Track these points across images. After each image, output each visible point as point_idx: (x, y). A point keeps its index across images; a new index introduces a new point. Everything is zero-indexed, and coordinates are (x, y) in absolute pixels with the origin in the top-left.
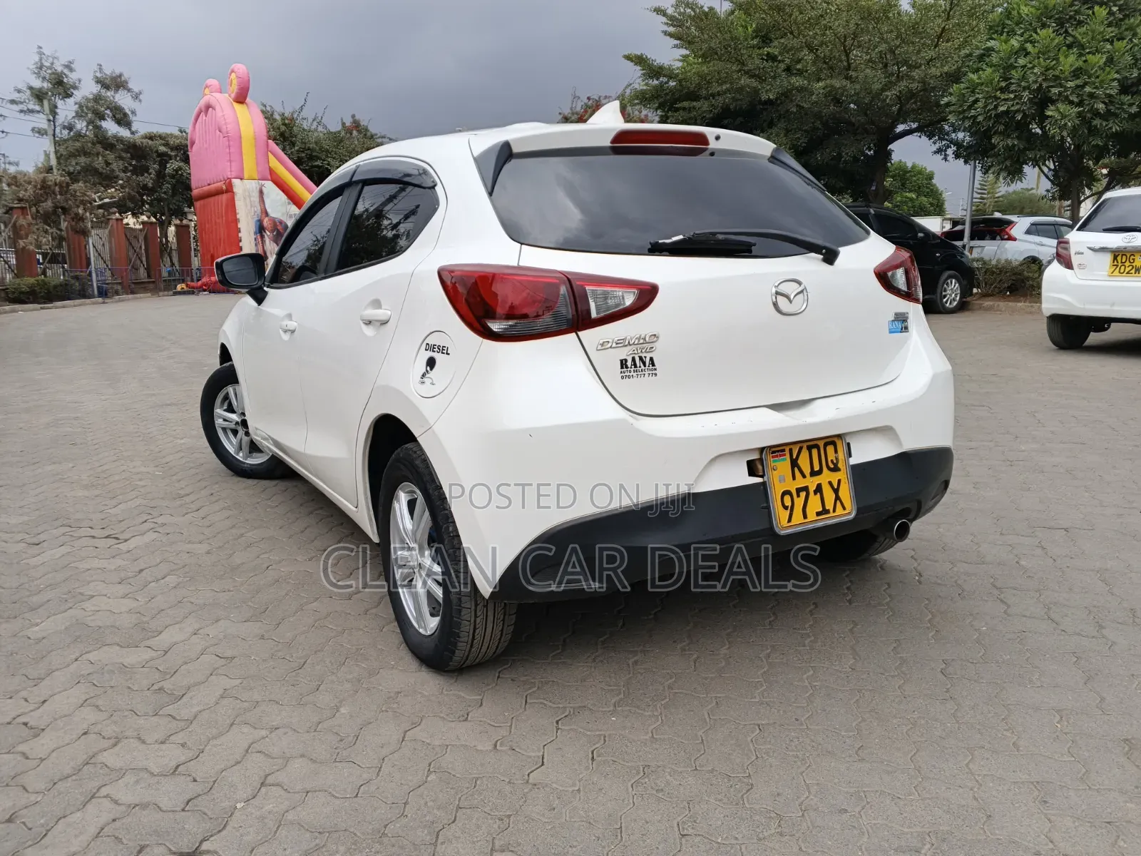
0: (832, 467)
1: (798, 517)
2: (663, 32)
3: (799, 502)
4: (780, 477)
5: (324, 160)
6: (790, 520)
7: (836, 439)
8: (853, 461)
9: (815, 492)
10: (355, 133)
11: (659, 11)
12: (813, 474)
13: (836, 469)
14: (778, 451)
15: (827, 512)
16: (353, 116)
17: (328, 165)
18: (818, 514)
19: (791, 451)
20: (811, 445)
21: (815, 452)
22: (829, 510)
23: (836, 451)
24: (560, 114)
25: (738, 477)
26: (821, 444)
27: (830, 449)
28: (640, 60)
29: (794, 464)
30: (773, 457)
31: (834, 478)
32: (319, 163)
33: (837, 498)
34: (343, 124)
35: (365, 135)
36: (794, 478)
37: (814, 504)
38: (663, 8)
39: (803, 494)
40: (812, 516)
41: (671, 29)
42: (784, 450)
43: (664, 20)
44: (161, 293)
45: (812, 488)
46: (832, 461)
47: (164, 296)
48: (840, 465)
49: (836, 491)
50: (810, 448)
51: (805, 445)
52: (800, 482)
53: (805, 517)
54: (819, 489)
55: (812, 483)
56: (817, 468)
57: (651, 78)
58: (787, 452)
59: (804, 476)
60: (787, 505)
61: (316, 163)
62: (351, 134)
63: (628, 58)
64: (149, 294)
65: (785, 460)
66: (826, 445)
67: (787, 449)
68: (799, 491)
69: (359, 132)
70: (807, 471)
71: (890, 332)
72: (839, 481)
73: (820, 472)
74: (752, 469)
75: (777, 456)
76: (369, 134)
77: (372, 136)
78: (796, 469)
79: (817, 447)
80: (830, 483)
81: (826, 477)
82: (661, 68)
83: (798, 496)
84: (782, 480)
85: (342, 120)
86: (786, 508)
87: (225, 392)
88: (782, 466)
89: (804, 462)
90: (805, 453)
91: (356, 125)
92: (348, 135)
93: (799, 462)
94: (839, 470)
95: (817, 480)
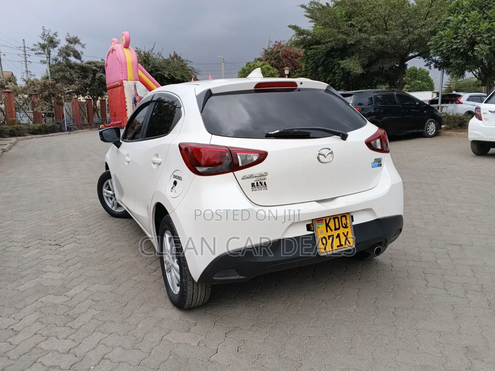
0: (345, 226)
1: (329, 248)
2: (304, 15)
3: (330, 242)
4: (321, 231)
5: (162, 71)
6: (325, 250)
7: (346, 215)
8: (354, 223)
9: (337, 237)
10: (175, 59)
11: (303, 6)
12: (336, 229)
13: (346, 227)
14: (320, 220)
15: (342, 245)
16: (174, 52)
17: (164, 73)
18: (338, 246)
19: (326, 220)
20: (335, 217)
21: (336, 220)
22: (343, 245)
23: (346, 220)
24: (263, 49)
25: (303, 231)
26: (340, 217)
27: (344, 219)
28: (295, 28)
29: (327, 225)
30: (318, 223)
31: (345, 231)
32: (160, 72)
33: (347, 239)
34: (170, 55)
35: (180, 60)
36: (327, 231)
37: (336, 242)
38: (304, 5)
39: (331, 238)
40: (335, 247)
41: (308, 14)
42: (323, 220)
43: (305, 10)
44: (94, 129)
45: (335, 236)
46: (344, 224)
47: (94, 130)
48: (348, 225)
49: (346, 236)
50: (334, 219)
51: (332, 218)
52: (330, 233)
53: (332, 248)
54: (338, 236)
55: (335, 233)
56: (337, 227)
57: (300, 35)
58: (324, 221)
59: (332, 230)
61: (159, 73)
62: (174, 60)
63: (290, 27)
64: (88, 130)
65: (323, 224)
66: (342, 217)
67: (324, 219)
68: (329, 237)
69: (177, 59)
70: (333, 228)
71: (372, 167)
72: (348, 232)
73: (339, 229)
74: (309, 228)
75: (320, 222)
76: (181, 60)
77: (182, 61)
78: (328, 228)
79: (338, 218)
80: (343, 233)
81: (342, 231)
82: (304, 31)
83: (329, 239)
84: (322, 232)
85: (170, 54)
86: (323, 244)
87: (107, 182)
88: (322, 227)
89: (332, 224)
90: (332, 221)
91: (176, 56)
92: (172, 60)
93: (330, 224)
94: (348, 227)
95: (337, 232)
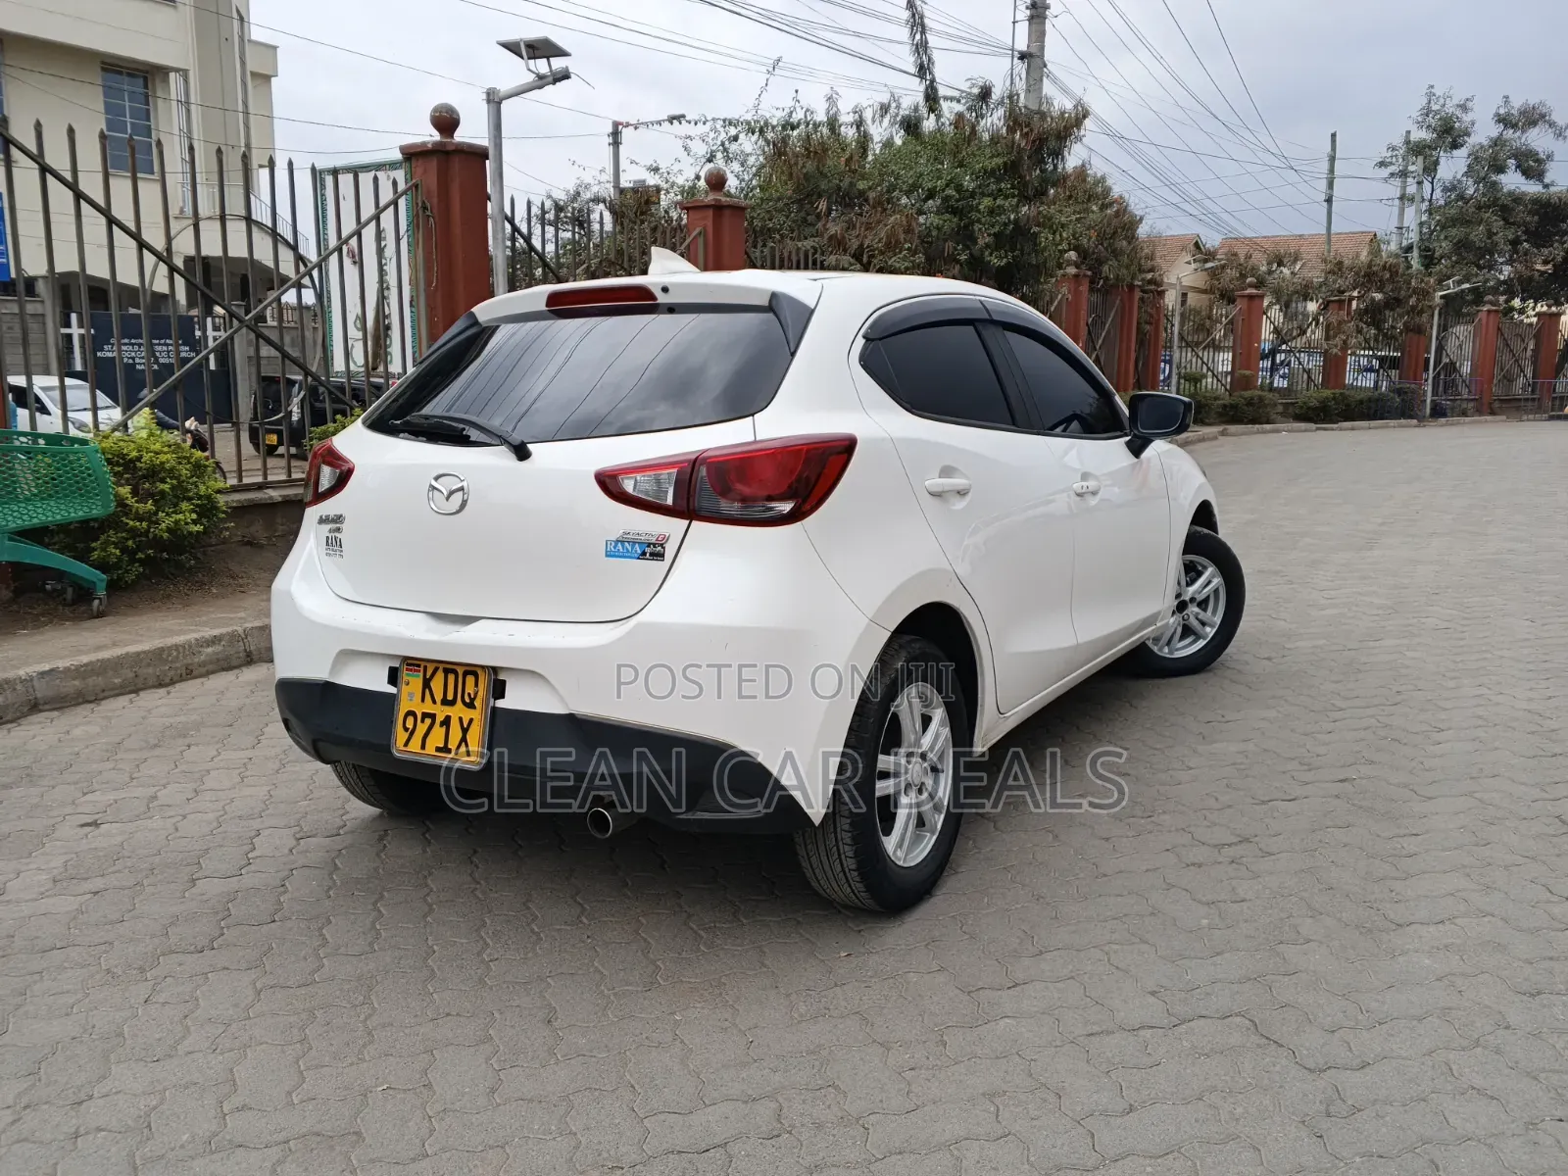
0: (469, 701)
1: (415, 745)
3: (422, 728)
4: (408, 694)
6: (406, 745)
7: (479, 672)
8: (501, 704)
9: (442, 724)
12: (445, 702)
13: (471, 705)
14: (414, 665)
15: (449, 751)
18: (438, 749)
19: (425, 668)
20: (449, 668)
21: (451, 678)
22: (450, 749)
23: (476, 685)
26: (460, 671)
27: (470, 680)
29: (426, 684)
30: (407, 670)
31: (467, 714)
33: (464, 740)
36: (423, 700)
37: (437, 737)
39: (428, 721)
40: (430, 749)
42: (421, 666)
45: (440, 718)
46: (469, 694)
48: (476, 702)
49: (465, 731)
50: (447, 672)
51: (441, 666)
52: (429, 708)
53: (423, 747)
54: (446, 722)
55: (441, 712)
56: (450, 697)
58: (422, 669)
59: (434, 702)
60: (407, 726)
65: (418, 676)
66: (465, 674)
67: (423, 666)
68: (425, 715)
70: (439, 697)
71: (607, 554)
72: (471, 720)
73: (452, 703)
74: (393, 677)
75: (411, 671)
78: (427, 691)
80: (461, 719)
81: (458, 711)
83: (423, 721)
84: (411, 695)
86: (406, 729)
88: (413, 683)
89: (437, 685)
90: (440, 675)
93: (433, 684)
94: (475, 708)
95: (448, 711)
